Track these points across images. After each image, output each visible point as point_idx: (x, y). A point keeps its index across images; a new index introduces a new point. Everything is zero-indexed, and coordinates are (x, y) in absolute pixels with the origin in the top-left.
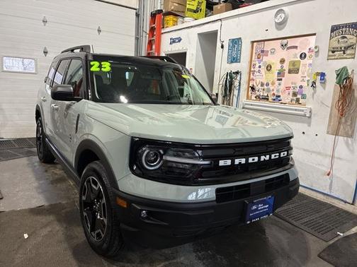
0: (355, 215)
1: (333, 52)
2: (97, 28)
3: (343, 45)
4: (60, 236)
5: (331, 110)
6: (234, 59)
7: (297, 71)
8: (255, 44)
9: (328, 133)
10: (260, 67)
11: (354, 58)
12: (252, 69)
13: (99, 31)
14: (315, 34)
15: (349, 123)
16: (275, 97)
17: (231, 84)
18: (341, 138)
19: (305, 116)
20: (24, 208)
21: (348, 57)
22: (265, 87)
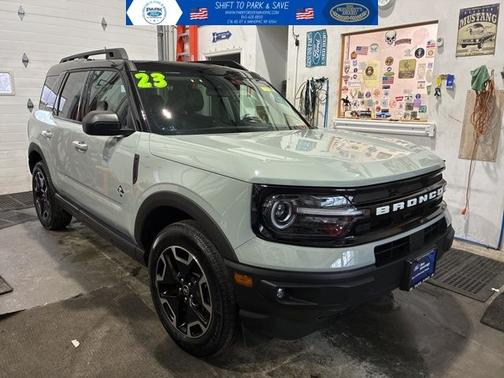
0: (502, 263)
1: (464, 46)
2: (100, 21)
3: (478, 36)
4: (127, 336)
5: (464, 126)
6: (317, 61)
7: (411, 74)
8: (346, 37)
9: (460, 157)
10: (356, 70)
11: (493, 54)
12: (344, 75)
13: (104, 25)
14: (436, 22)
15: (490, 142)
16: (380, 112)
17: (315, 96)
18: (478, 164)
19: (427, 136)
20: (53, 301)
21: (485, 52)
22: (365, 99)
